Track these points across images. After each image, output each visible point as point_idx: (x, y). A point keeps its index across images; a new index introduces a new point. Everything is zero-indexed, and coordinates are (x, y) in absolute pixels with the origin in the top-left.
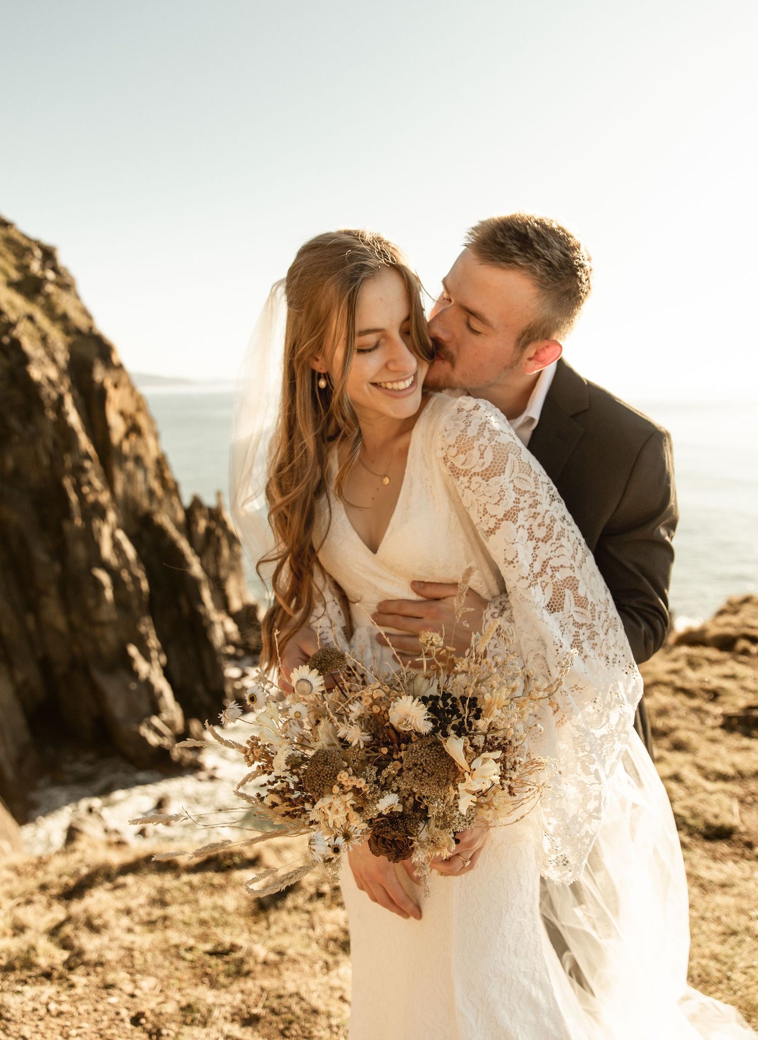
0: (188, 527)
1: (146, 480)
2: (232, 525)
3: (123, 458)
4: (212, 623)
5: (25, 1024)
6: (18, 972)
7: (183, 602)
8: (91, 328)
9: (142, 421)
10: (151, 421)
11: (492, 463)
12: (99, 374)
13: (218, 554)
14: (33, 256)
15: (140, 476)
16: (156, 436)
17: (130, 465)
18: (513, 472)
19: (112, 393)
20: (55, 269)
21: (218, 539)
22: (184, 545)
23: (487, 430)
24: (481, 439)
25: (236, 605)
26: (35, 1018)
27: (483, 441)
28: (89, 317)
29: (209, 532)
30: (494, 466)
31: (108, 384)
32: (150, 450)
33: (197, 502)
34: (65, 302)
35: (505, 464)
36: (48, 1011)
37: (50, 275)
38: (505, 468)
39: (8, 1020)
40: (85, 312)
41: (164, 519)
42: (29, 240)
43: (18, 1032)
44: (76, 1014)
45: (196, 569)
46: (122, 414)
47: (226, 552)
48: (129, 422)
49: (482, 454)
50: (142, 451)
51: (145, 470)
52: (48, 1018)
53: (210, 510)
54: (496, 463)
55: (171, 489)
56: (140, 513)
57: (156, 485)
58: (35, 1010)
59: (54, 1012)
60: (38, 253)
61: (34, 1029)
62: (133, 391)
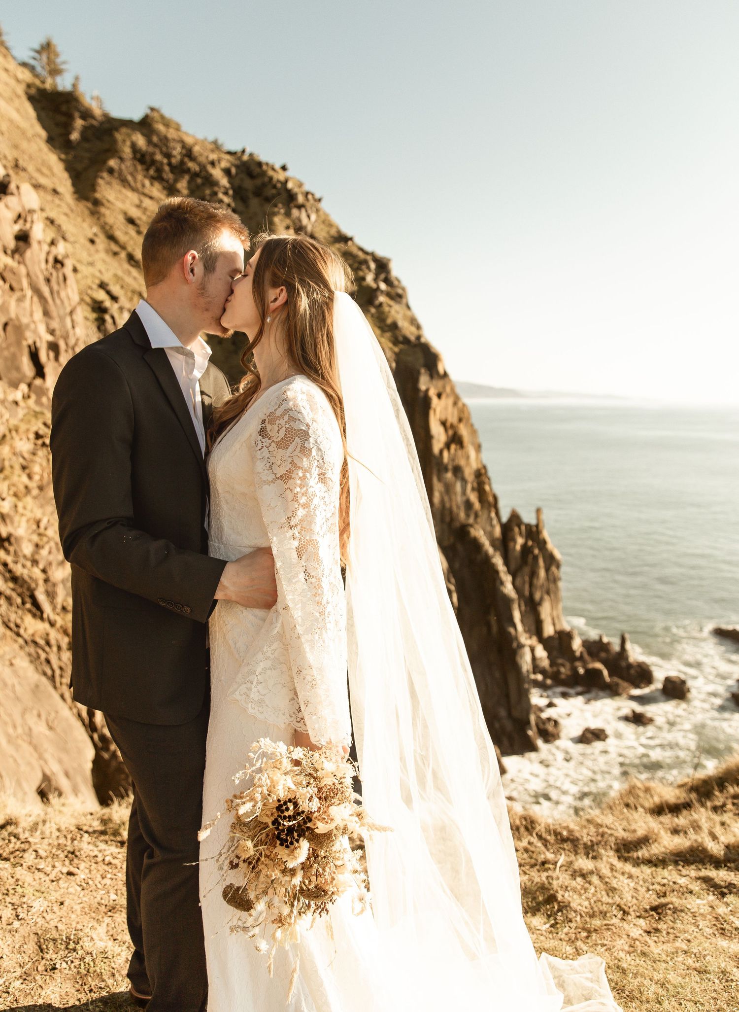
0: (504, 543)
1: (464, 492)
2: (551, 545)
3: (442, 468)
4: (521, 646)
5: (84, 861)
6: (107, 836)
7: (493, 619)
8: (419, 338)
9: (463, 431)
10: (474, 432)
11: (282, 438)
12: (424, 382)
13: (534, 574)
14: (369, 268)
15: (458, 487)
16: (478, 448)
17: (449, 475)
18: (295, 450)
19: (435, 401)
20: (387, 281)
21: (536, 558)
22: (498, 561)
23: (287, 415)
24: (282, 420)
25: (549, 630)
26: (93, 861)
27: (282, 422)
28: (418, 327)
29: (526, 550)
30: (283, 442)
31: (432, 393)
32: (471, 462)
33: (515, 518)
34: (395, 313)
35: (291, 443)
36: (104, 860)
37: (383, 286)
38: (289, 446)
39: (76, 856)
40: (413, 321)
41: (479, 533)
42: (366, 253)
43: (78, 865)
44: (119, 867)
45: (508, 589)
46: (444, 423)
47: (542, 573)
48: (451, 432)
49: (279, 430)
50: (462, 463)
51: (464, 481)
52: (101, 864)
53: (528, 526)
54: (285, 440)
55: (490, 502)
56: (457, 525)
57: (473, 497)
58: (96, 856)
59: (106, 862)
60: (373, 266)
61: (88, 866)
62: (456, 401)
